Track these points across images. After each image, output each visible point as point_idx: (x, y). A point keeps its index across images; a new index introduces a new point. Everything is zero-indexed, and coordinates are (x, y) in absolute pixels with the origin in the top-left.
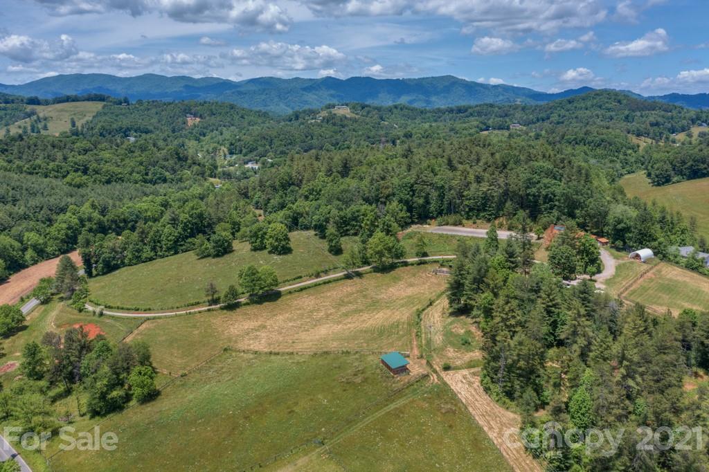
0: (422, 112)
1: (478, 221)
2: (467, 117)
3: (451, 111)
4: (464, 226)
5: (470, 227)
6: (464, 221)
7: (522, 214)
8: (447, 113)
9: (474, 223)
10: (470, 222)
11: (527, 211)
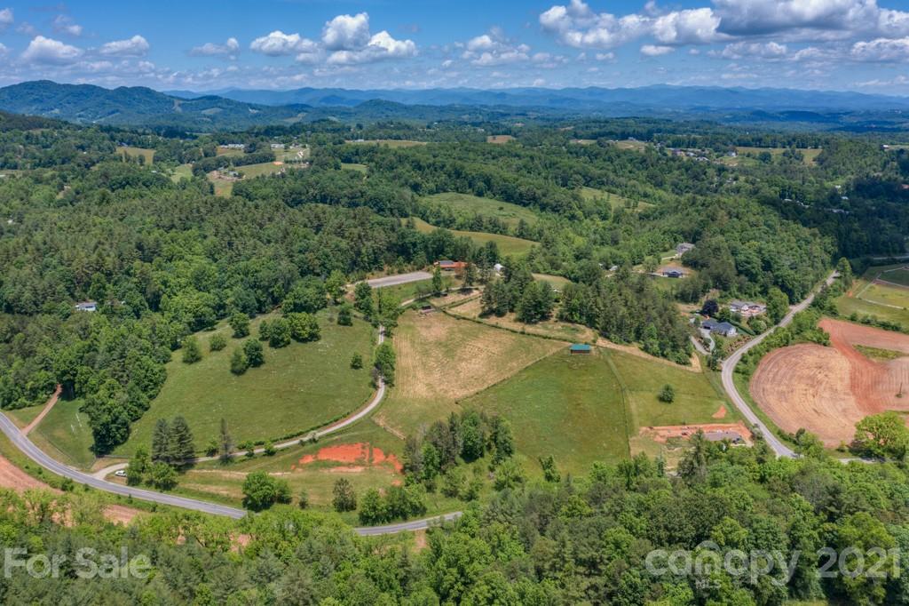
11: (403, 256)
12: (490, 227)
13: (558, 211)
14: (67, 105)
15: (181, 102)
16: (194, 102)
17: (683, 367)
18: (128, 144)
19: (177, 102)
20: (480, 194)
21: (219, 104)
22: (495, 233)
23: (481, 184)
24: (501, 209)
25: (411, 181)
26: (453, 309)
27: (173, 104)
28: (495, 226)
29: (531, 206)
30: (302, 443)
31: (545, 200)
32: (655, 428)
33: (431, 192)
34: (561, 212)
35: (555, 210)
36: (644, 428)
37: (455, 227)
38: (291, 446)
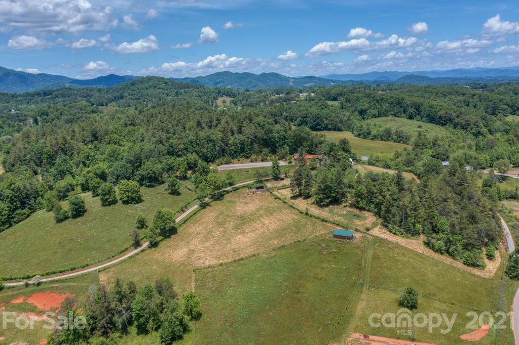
0: (13, 96)
1: (241, 159)
2: (54, 98)
3: (39, 94)
4: (233, 164)
5: (237, 163)
6: (232, 161)
7: (265, 150)
8: (36, 96)
9: (239, 160)
10: (235, 160)
11: (269, 148)
12: (395, 137)
13: (466, 128)
14: (235, 83)
15: (294, 80)
16: (300, 80)
17: (470, 269)
18: (226, 96)
19: (291, 80)
20: (411, 118)
21: (314, 81)
22: (399, 142)
23: (412, 110)
24: (420, 127)
25: (359, 108)
26: (280, 191)
27: (289, 81)
28: (399, 137)
29: (447, 126)
30: (27, 285)
31: (457, 120)
32: (371, 337)
33: (374, 116)
34: (469, 129)
35: (464, 128)
36: (357, 335)
37: (370, 138)
38: (17, 286)
